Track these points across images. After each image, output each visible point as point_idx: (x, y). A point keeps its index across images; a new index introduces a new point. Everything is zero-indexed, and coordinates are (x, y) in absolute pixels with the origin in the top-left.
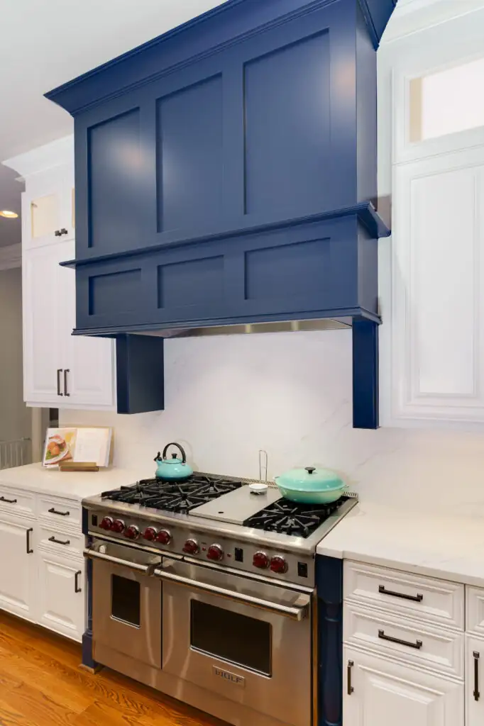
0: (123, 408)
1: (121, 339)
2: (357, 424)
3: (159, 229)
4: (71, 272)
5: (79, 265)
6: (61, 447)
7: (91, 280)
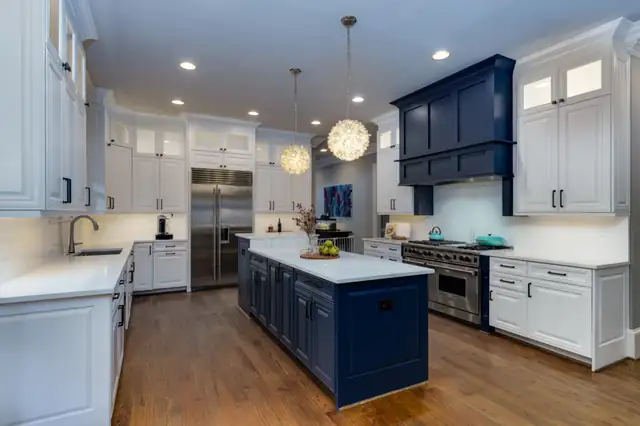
0: (416, 213)
1: (416, 187)
2: (504, 214)
3: (429, 147)
4: (398, 163)
5: (401, 161)
6: (392, 230)
7: (405, 167)
